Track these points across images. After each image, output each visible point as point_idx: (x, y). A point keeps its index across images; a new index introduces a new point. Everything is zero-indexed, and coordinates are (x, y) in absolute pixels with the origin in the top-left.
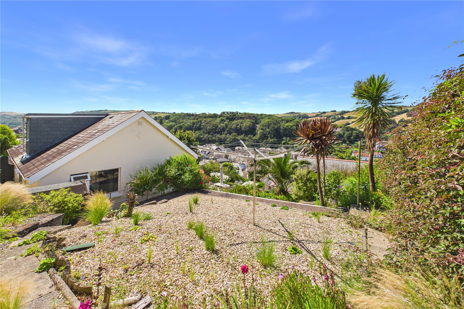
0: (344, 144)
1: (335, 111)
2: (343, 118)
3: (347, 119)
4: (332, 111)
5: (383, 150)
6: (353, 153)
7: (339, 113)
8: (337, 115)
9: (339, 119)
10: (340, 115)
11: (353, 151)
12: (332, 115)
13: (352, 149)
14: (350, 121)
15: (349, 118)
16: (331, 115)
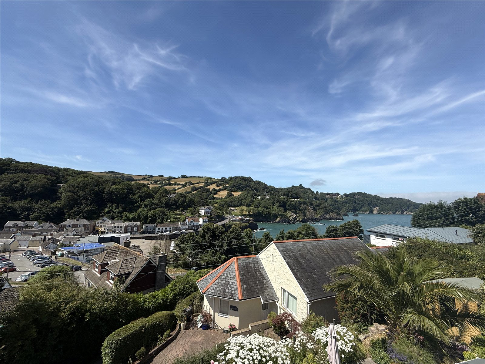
0: (178, 211)
1: (162, 176)
2: (170, 184)
3: (173, 185)
4: (159, 176)
5: (208, 214)
6: (187, 219)
7: (166, 178)
8: (164, 180)
9: (166, 185)
10: (167, 181)
11: (187, 217)
12: (160, 180)
13: (185, 215)
14: (177, 187)
15: (175, 184)
16: (158, 179)
